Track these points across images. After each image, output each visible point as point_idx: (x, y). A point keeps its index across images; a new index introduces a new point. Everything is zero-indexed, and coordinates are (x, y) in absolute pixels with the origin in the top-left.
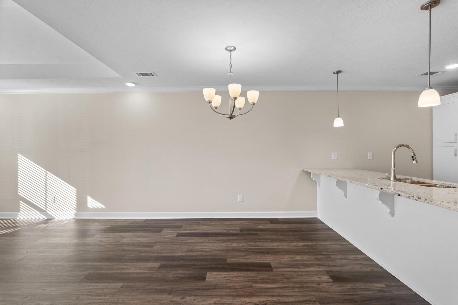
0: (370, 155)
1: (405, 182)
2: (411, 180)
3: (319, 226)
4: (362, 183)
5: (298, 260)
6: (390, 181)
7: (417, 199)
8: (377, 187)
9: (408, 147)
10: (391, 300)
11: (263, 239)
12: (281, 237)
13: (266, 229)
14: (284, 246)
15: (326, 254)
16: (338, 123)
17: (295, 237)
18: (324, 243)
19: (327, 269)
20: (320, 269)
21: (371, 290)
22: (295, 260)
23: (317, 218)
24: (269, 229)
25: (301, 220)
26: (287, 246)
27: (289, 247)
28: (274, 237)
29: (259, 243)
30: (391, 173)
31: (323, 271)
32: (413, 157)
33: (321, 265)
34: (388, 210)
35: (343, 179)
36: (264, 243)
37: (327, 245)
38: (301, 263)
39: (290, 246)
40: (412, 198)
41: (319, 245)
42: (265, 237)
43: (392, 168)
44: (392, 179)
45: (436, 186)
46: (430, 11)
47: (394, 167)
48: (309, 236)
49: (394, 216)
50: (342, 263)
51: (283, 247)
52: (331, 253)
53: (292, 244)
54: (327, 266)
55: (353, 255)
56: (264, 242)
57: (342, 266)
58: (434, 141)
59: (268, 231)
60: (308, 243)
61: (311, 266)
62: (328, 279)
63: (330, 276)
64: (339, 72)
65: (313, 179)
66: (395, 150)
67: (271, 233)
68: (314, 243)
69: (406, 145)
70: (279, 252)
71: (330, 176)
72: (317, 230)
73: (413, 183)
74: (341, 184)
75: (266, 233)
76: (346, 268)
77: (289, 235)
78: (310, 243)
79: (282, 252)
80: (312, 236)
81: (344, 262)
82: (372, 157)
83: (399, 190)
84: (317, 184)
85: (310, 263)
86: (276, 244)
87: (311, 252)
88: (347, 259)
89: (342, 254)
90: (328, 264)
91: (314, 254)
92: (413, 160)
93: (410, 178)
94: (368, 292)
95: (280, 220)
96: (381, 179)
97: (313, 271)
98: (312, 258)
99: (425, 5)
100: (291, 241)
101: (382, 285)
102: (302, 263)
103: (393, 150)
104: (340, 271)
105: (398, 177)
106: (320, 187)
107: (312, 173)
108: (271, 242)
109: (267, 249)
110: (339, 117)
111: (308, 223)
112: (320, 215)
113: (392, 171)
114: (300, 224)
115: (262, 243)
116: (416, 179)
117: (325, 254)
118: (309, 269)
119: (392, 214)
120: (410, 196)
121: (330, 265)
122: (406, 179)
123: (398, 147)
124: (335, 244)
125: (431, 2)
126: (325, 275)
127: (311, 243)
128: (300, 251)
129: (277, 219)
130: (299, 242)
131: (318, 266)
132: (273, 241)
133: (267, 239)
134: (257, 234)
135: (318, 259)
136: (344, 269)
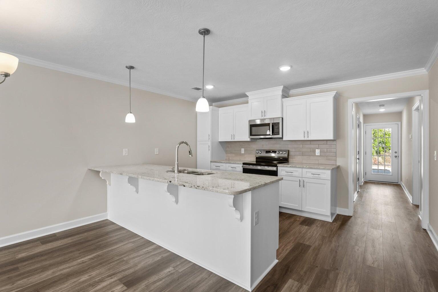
0: (156, 151)
1: (184, 173)
2: (188, 170)
3: (110, 228)
4: (153, 178)
5: (84, 282)
6: (175, 173)
7: (197, 187)
8: (167, 181)
9: (187, 144)
10: (178, 279)
11: (28, 272)
12: (59, 259)
13: (34, 254)
14: (65, 269)
15: (119, 258)
16: (130, 118)
17: (79, 252)
18: (116, 247)
19: (120, 276)
20: (113, 280)
21: (163, 279)
22: (80, 283)
23: (107, 220)
24: (40, 252)
25: (88, 227)
26: (69, 267)
27: (72, 268)
28: (47, 263)
29: (19, 282)
30: (175, 166)
31: (116, 281)
32: (190, 152)
33: (113, 274)
34: (174, 200)
35: (135, 176)
36: (29, 278)
37: (119, 247)
38: (88, 284)
39: (72, 266)
40: (193, 187)
41: (110, 251)
42: (33, 268)
43: (176, 162)
44: (176, 172)
45: (203, 174)
46: (204, 37)
47: (178, 161)
48: (99, 244)
49: (178, 203)
50: (135, 262)
51: (62, 272)
52: (123, 256)
53: (75, 263)
54: (120, 272)
55: (145, 248)
56: (29, 276)
57: (136, 265)
58: (198, 140)
59: (37, 256)
60: (97, 254)
61: (101, 281)
62: (122, 287)
63: (124, 284)
64: (131, 68)
65: (103, 178)
66: (179, 146)
67: (43, 258)
68: (105, 251)
69: (185, 142)
70: (55, 282)
71: (121, 174)
72: (107, 234)
73: (189, 173)
74: (133, 181)
75: (33, 261)
76: (139, 266)
77: (71, 252)
78: (99, 253)
79: (59, 280)
80: (100, 243)
81: (136, 260)
82: (158, 152)
83: (183, 181)
84: (107, 183)
85: (100, 278)
86: (50, 272)
87: (101, 264)
88: (139, 256)
89: (135, 252)
90: (121, 270)
91: (104, 264)
92: (190, 154)
93: (186, 169)
94: (160, 282)
95: (57, 235)
96: (168, 171)
97: (104, 287)
98: (102, 270)
99: (201, 30)
100: (74, 259)
101: (170, 269)
102: (90, 284)
103: (177, 146)
104: (135, 272)
105: (180, 168)
106: (110, 186)
107: (101, 172)
108: (42, 271)
109: (35, 285)
110: (131, 113)
111: (97, 229)
112: (110, 216)
113: (176, 165)
114: (85, 232)
115: (25, 280)
116: (190, 170)
117: (117, 259)
118: (99, 287)
119: (177, 202)
120: (192, 185)
121: (123, 270)
122: (185, 170)
123: (180, 144)
124: (128, 243)
125: (204, 30)
126: (118, 285)
127: (101, 252)
128: (87, 268)
129: (54, 235)
130: (85, 257)
131: (110, 278)
132: (44, 269)
133: (36, 270)
134: (17, 269)
135: (109, 269)
136: (138, 268)
